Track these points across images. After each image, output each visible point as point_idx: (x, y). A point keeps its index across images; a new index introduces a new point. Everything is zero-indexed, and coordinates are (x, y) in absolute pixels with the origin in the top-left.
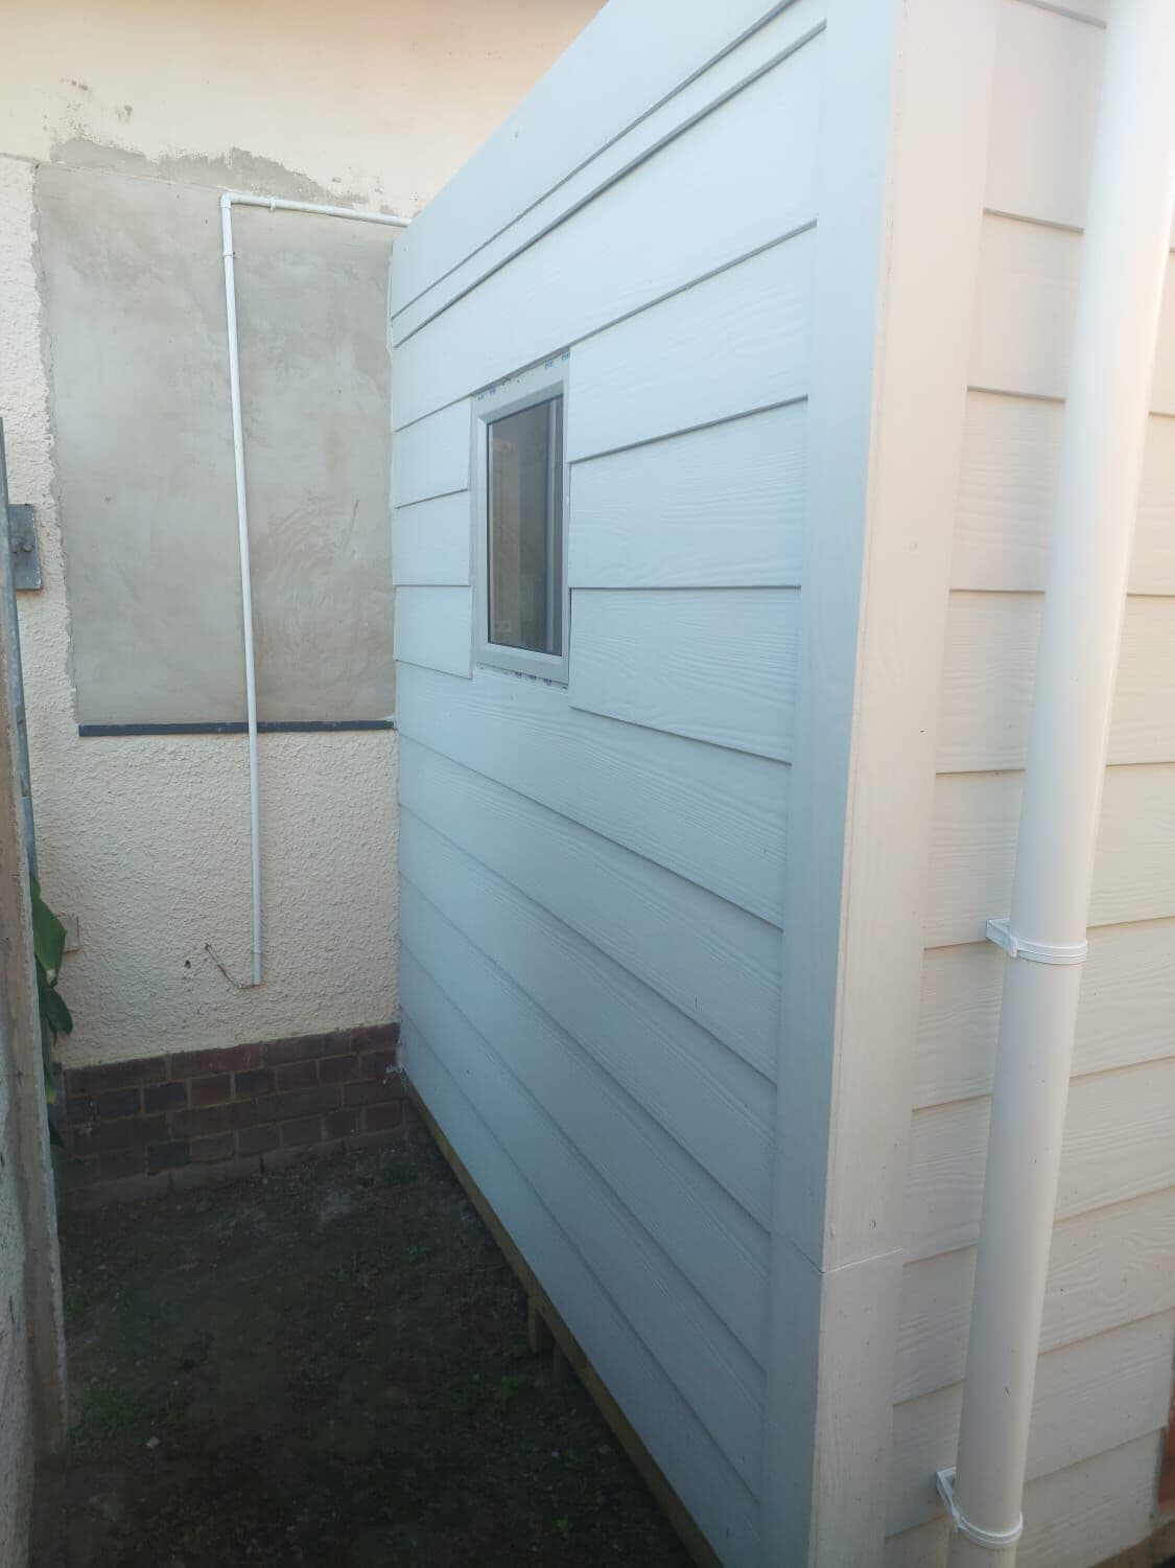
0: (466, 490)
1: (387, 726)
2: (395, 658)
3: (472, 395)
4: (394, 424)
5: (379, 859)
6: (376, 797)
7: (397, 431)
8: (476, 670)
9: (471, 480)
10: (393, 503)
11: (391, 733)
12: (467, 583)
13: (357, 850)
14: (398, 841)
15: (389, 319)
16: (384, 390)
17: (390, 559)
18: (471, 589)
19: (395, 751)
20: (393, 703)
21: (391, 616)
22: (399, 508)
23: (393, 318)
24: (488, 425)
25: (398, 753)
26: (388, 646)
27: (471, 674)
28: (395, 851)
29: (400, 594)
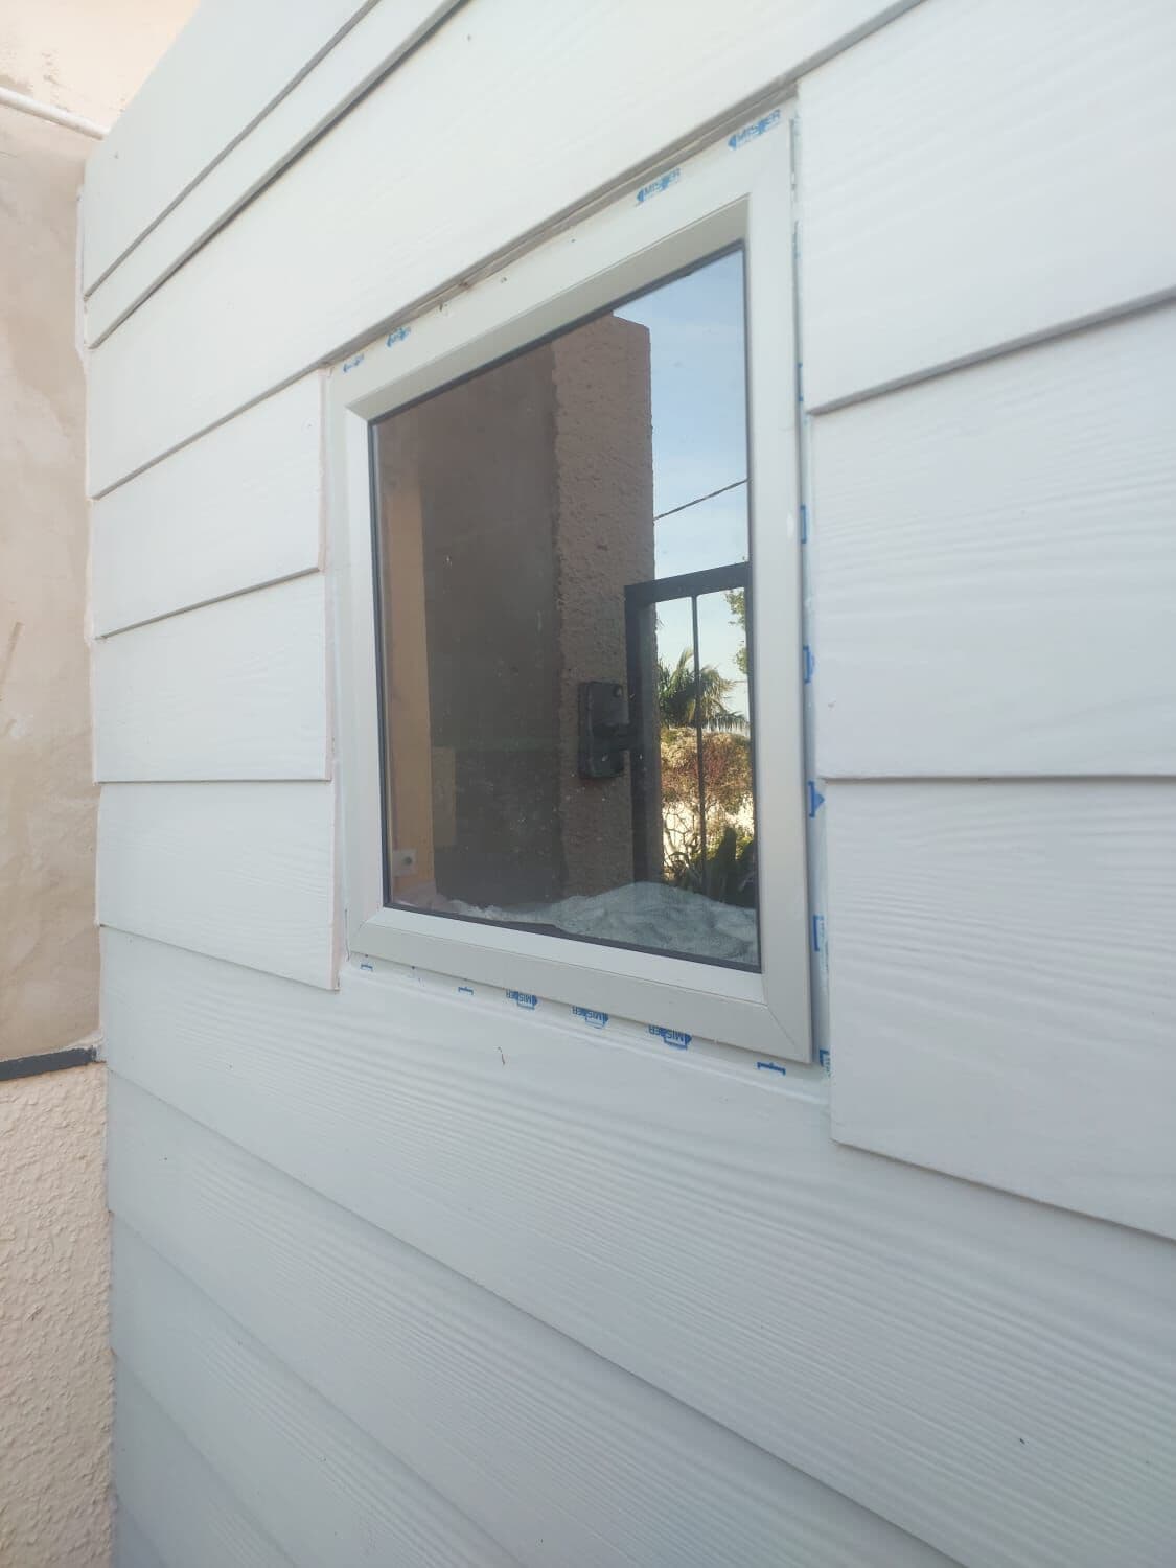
0: (314, 571)
1: (83, 1058)
2: (98, 921)
3: (327, 362)
4: (93, 484)
5: (68, 1336)
6: (61, 1208)
7: (98, 497)
8: (350, 971)
9: (325, 547)
10: (93, 629)
11: (91, 1073)
12: (323, 777)
13: (19, 1330)
14: (110, 1287)
15: (79, 295)
16: (72, 422)
17: (87, 732)
18: (332, 784)
19: (100, 1105)
20: (95, 1014)
21: (89, 842)
22: (105, 637)
23: (89, 295)
24: (371, 424)
25: (107, 1108)
26: (84, 899)
27: (337, 981)
28: (104, 1309)
29: (108, 799)
